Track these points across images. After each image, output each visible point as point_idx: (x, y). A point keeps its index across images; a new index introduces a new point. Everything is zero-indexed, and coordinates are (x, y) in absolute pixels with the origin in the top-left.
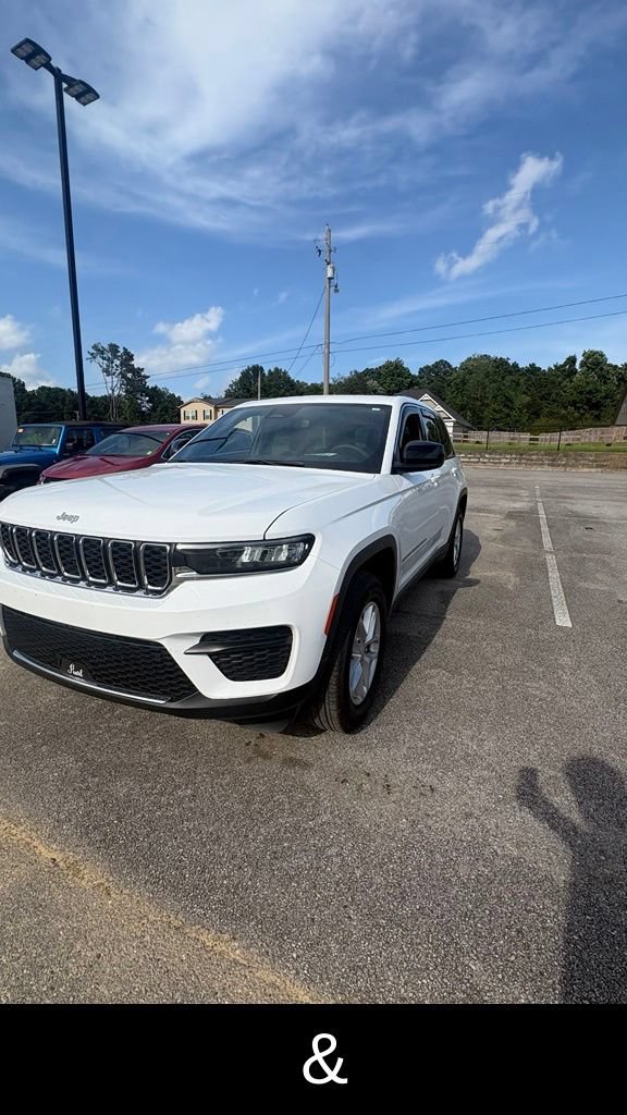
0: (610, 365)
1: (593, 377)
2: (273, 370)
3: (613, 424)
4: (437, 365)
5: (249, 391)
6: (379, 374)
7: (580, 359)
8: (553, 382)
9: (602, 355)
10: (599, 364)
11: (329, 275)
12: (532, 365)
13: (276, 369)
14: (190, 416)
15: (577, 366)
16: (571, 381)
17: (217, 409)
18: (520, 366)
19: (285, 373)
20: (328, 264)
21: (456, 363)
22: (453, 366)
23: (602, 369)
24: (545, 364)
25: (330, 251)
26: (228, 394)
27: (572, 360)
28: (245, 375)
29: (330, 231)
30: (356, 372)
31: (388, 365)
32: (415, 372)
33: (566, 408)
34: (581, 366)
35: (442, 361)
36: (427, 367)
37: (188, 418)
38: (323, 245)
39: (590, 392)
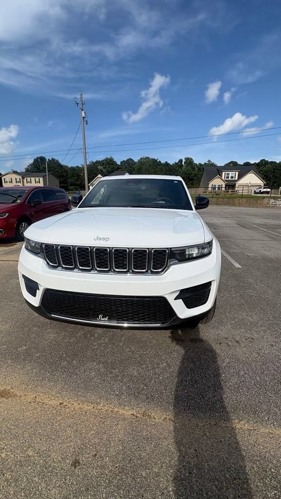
0: (195, 164)
1: (189, 168)
2: (51, 159)
3: (198, 187)
4: (128, 160)
5: (38, 169)
6: (103, 163)
7: (184, 160)
8: (175, 170)
9: (192, 159)
10: (191, 163)
11: (83, 115)
12: (166, 162)
13: (52, 159)
14: (8, 181)
15: (183, 163)
16: (182, 169)
17: (23, 178)
18: (162, 162)
19: (57, 161)
20: (82, 110)
21: (136, 159)
22: (135, 161)
23: (192, 165)
24: (171, 162)
25: (83, 104)
26: (27, 170)
27: (181, 161)
28: (36, 161)
29: (81, 94)
30: (92, 162)
31: (107, 159)
32: (119, 163)
34: (185, 164)
35: (130, 159)
36: (124, 161)
37: (7, 182)
38: (79, 101)
39: (189, 174)
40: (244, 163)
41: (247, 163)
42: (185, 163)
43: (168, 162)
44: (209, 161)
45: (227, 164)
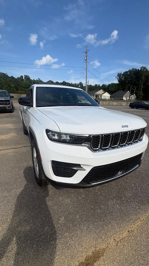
1: (28, 81)
7: (24, 77)
8: (19, 81)
9: (29, 77)
15: (24, 78)
16: (23, 82)
18: (9, 76)
23: (30, 80)
24: (16, 77)
27: (22, 77)
33: (24, 88)
40: (56, 82)
41: (57, 82)
42: (25, 78)
43: (13, 77)
44: (39, 79)
45: (48, 82)
